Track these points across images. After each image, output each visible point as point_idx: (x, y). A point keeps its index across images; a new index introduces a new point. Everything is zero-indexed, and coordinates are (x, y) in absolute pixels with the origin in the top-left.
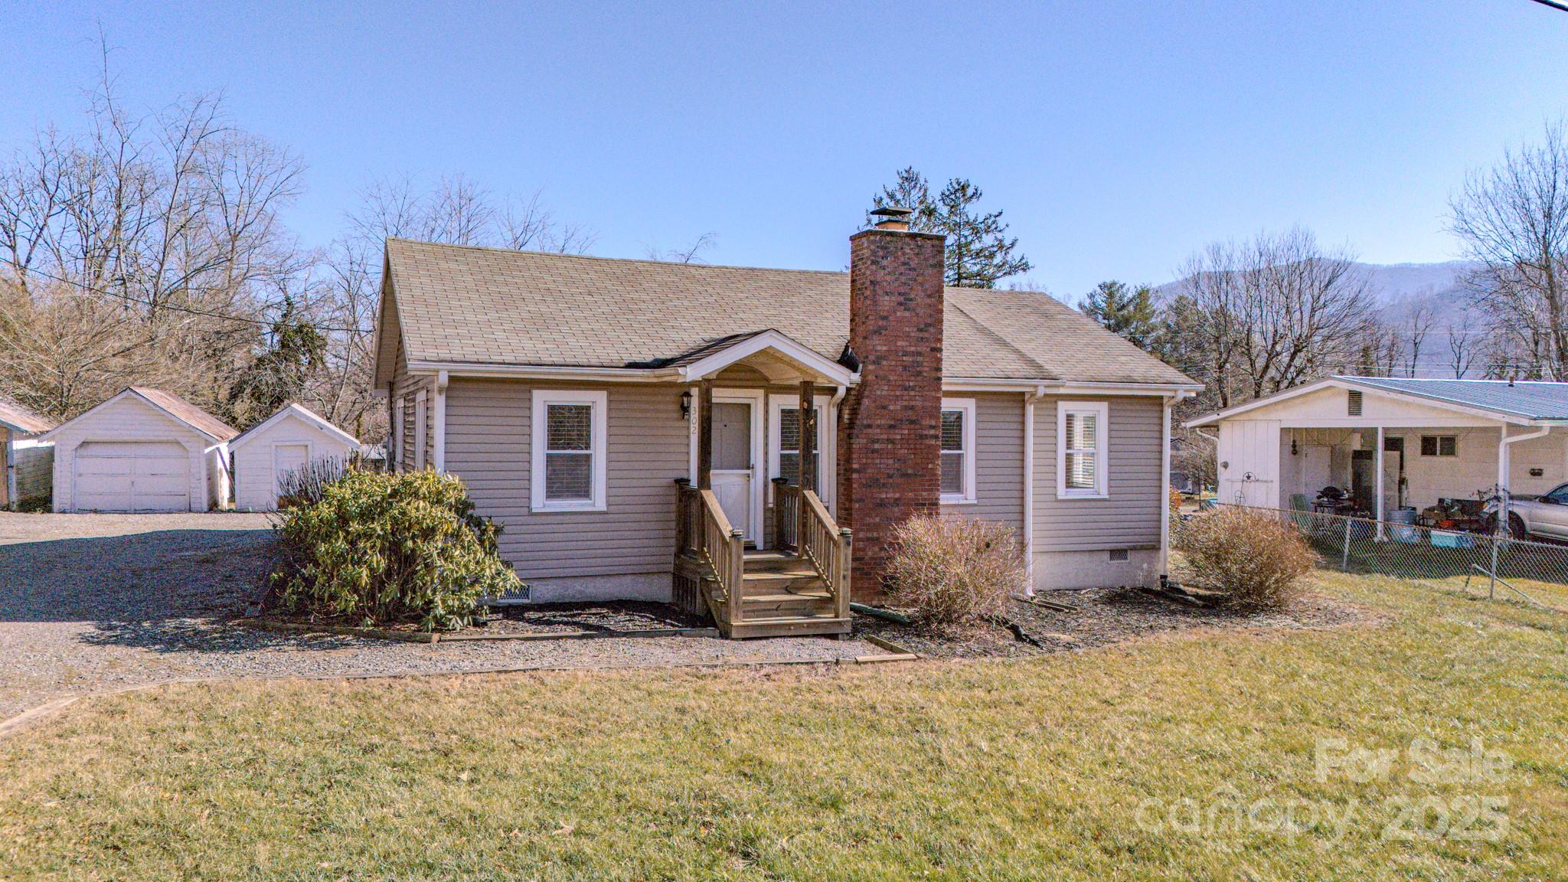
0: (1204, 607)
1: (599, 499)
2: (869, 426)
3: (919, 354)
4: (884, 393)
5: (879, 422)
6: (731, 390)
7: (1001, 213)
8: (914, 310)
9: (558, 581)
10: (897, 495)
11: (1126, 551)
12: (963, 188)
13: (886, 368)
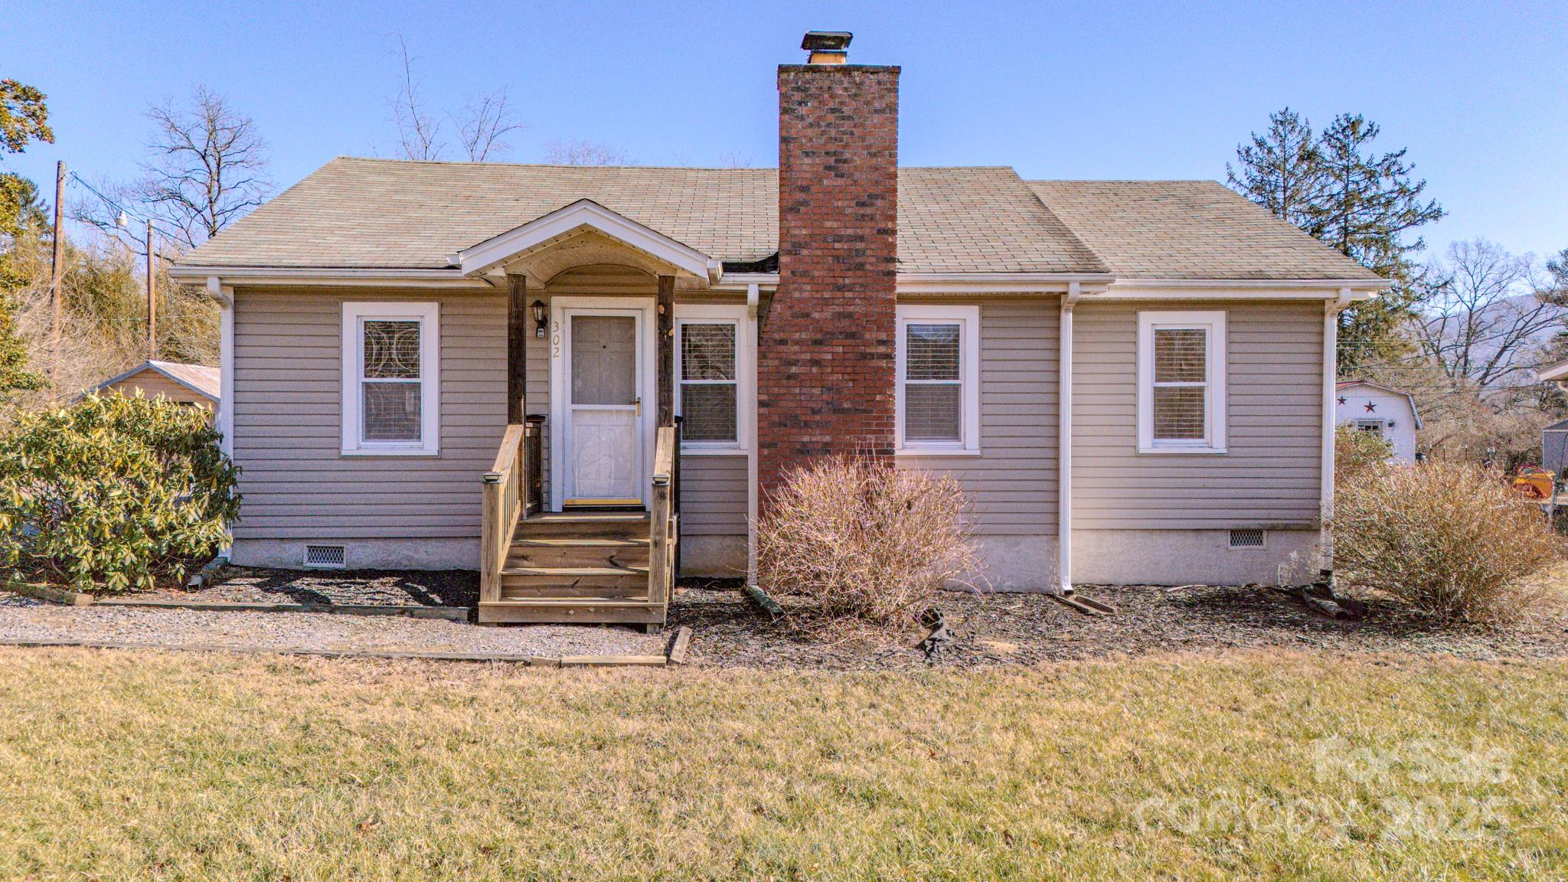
0: (1340, 616)
1: (429, 443)
2: (783, 342)
3: (861, 238)
4: (806, 295)
5: (797, 336)
6: (613, 299)
7: (1403, 152)
8: (851, 175)
9: (379, 543)
10: (828, 438)
11: (1259, 532)
12: (1354, 125)
13: (807, 260)
